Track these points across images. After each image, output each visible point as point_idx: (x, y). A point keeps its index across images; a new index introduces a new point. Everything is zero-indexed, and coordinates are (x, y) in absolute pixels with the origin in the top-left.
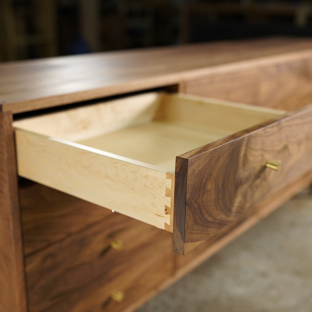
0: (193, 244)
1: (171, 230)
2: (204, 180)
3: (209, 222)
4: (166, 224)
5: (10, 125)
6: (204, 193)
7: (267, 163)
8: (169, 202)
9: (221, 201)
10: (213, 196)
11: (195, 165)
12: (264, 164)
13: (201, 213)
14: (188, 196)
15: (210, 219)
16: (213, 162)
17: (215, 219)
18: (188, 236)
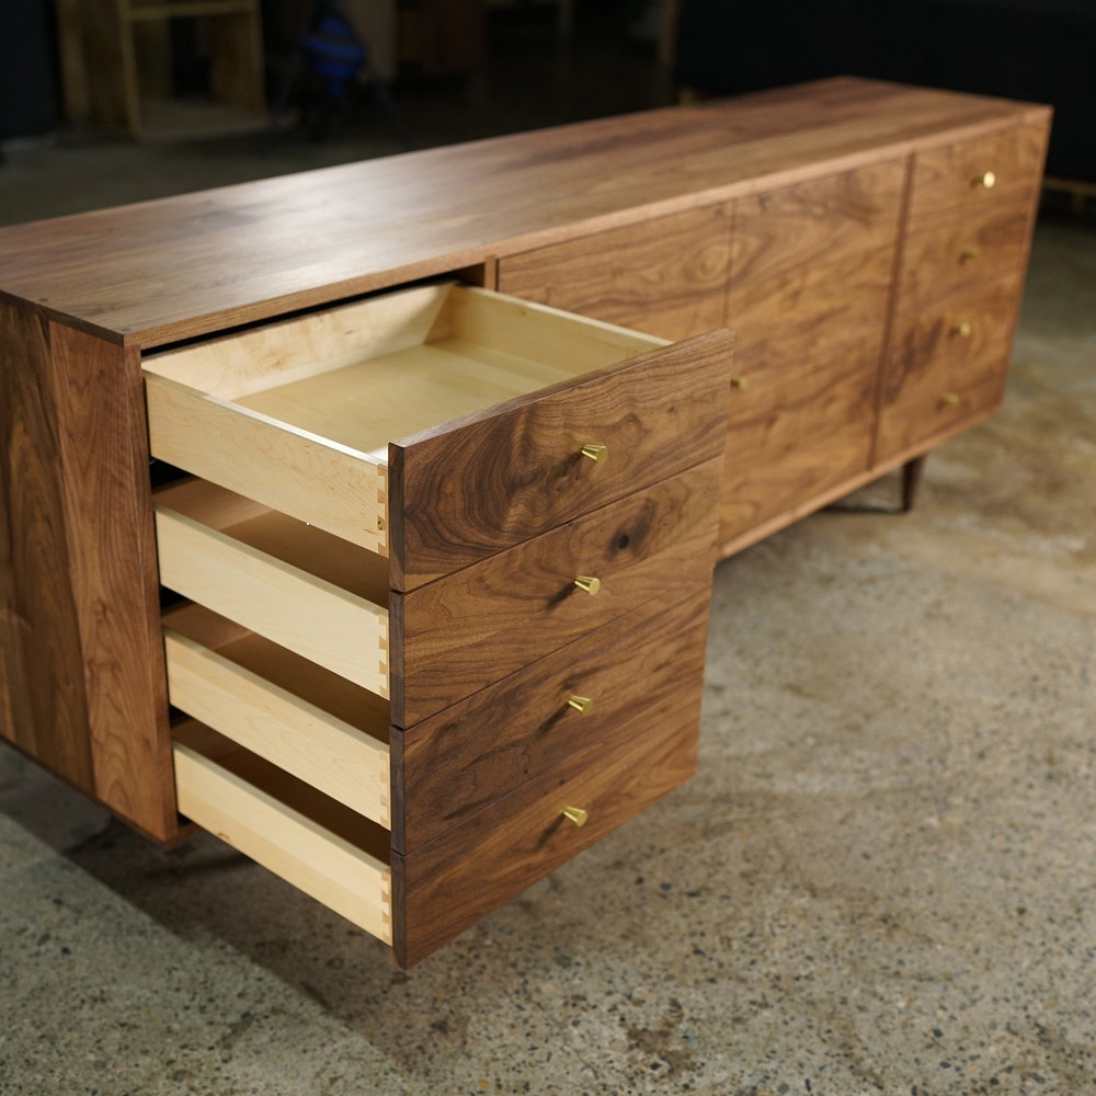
0: (422, 576)
1: (386, 554)
2: (438, 478)
3: (453, 544)
4: (380, 545)
5: (138, 366)
6: (439, 499)
7: (582, 449)
8: (382, 510)
9: (476, 512)
10: (459, 504)
11: (419, 456)
12: (575, 449)
13: (437, 531)
14: (407, 502)
15: (455, 540)
16: (456, 450)
17: (465, 541)
18: (410, 564)
